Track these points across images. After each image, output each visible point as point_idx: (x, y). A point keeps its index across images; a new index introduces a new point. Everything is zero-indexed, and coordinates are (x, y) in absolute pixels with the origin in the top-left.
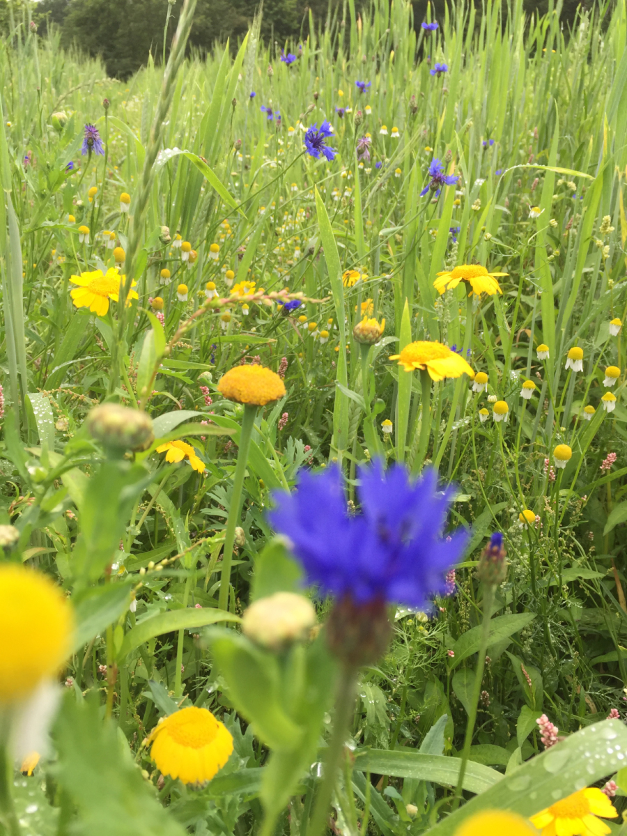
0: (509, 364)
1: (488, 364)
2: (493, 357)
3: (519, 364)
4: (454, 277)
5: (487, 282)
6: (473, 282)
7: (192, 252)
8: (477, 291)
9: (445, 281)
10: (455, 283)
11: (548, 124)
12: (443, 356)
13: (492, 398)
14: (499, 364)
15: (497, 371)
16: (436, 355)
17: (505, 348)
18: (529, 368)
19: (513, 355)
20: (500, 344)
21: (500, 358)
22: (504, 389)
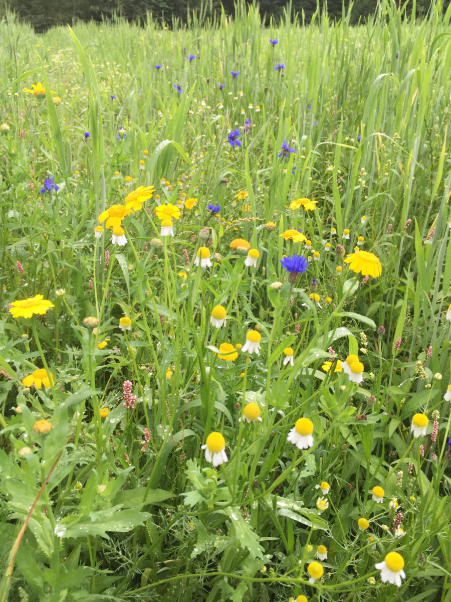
0: (321, 237)
1: (311, 237)
2: (313, 233)
3: (326, 237)
4: (298, 203)
5: (311, 205)
6: (305, 205)
7: (170, 186)
8: (307, 209)
9: (295, 205)
10: (299, 206)
11: (343, 89)
12: (297, 235)
13: (313, 251)
14: (317, 237)
15: (316, 240)
16: (295, 234)
17: (319, 228)
18: (331, 239)
19: (324, 232)
20: (317, 225)
21: (317, 233)
22: (319, 247)
